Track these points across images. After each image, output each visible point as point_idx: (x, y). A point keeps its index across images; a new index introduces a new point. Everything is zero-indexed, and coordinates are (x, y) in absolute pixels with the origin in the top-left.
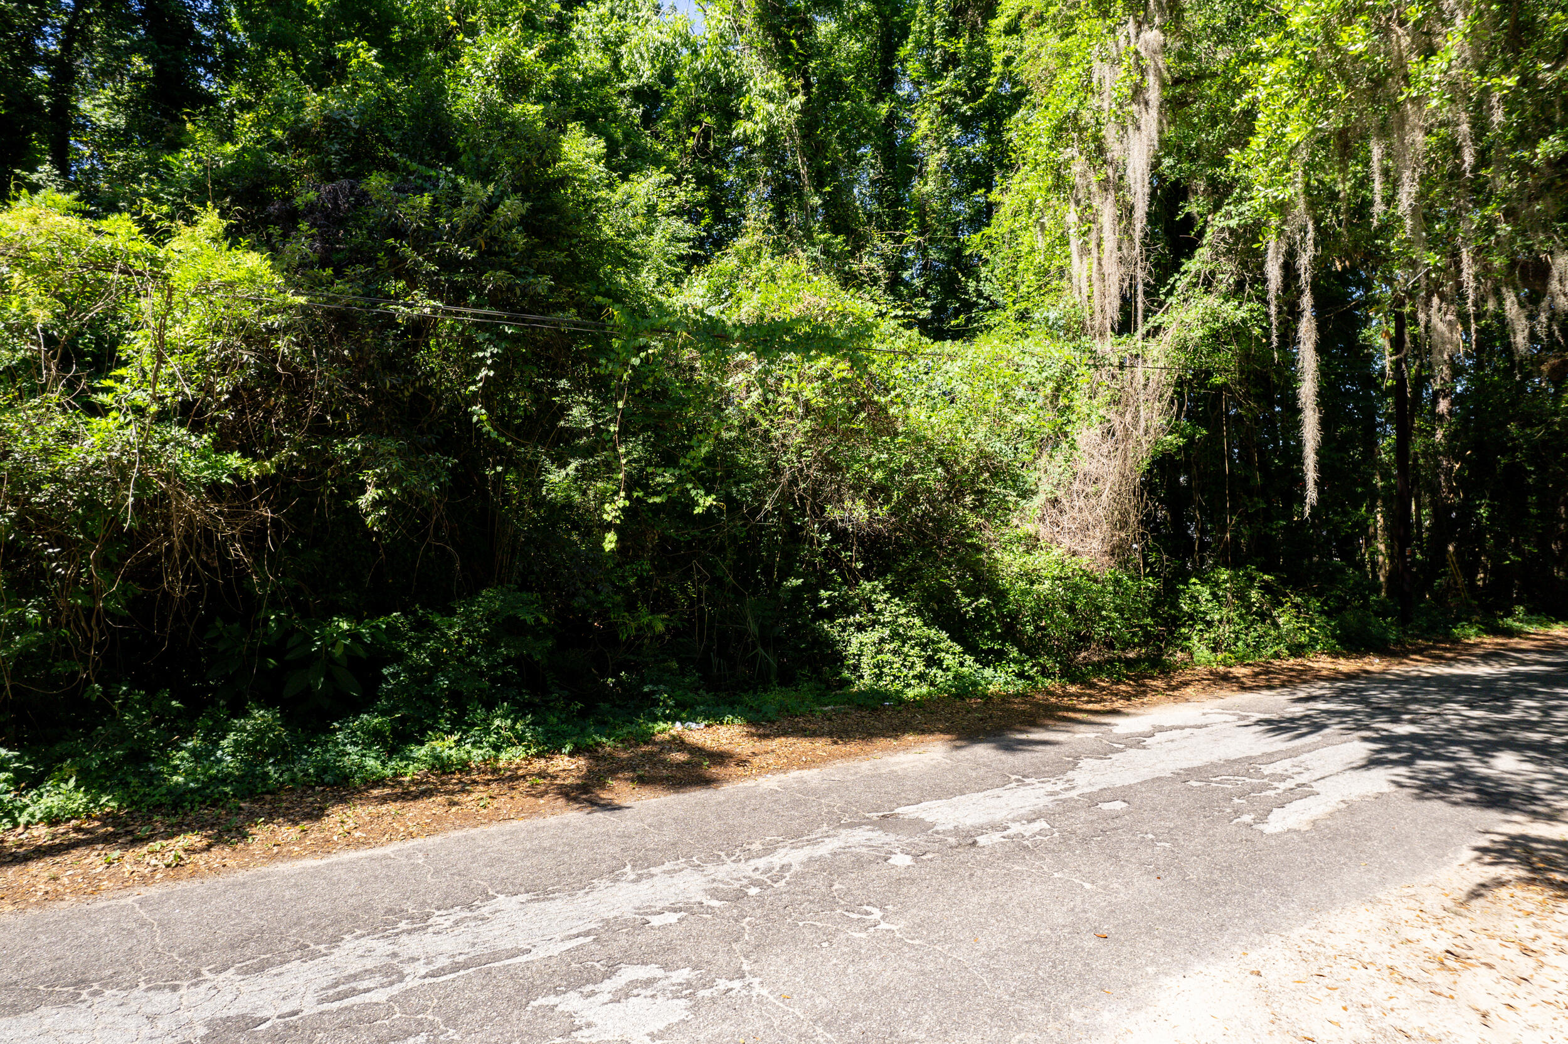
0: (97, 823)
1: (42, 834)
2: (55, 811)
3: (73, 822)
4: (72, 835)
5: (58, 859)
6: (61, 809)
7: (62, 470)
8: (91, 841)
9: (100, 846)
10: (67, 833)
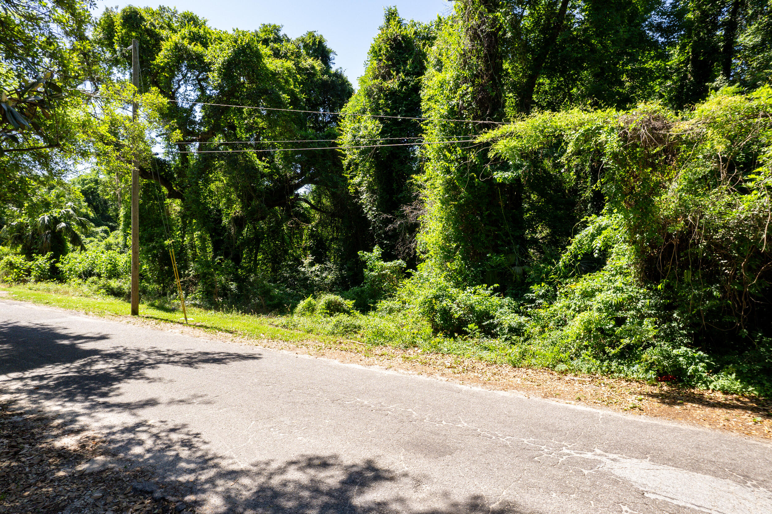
0: (747, 400)
1: (720, 397)
2: (726, 388)
3: (735, 395)
4: (735, 402)
5: (729, 411)
6: (729, 387)
7: (728, 222)
8: (745, 408)
9: (750, 412)
10: (732, 400)
